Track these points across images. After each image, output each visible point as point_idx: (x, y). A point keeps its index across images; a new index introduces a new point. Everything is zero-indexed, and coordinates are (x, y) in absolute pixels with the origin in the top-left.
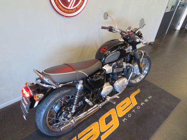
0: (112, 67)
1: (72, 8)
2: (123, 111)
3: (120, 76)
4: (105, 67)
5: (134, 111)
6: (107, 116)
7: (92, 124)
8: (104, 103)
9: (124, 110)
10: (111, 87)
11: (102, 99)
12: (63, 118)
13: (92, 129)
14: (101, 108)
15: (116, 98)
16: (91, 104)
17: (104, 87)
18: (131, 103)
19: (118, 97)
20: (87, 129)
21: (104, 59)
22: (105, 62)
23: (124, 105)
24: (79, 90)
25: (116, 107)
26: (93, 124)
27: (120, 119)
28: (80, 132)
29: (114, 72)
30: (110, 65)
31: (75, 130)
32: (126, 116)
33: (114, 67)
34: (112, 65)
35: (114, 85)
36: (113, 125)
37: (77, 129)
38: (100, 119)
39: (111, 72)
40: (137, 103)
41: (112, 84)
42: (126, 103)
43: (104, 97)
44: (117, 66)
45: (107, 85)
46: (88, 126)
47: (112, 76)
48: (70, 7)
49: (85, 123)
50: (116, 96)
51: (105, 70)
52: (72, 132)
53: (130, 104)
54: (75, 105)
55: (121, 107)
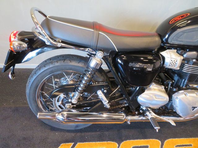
0: (182, 58)
3: (195, 86)
4: (167, 53)
6: (140, 146)
8: (136, 118)
10: (166, 98)
11: (138, 110)
14: (129, 123)
15: (169, 123)
17: (150, 89)
19: (173, 124)
20: (96, 144)
21: (167, 36)
22: (169, 41)
23: (183, 146)
24: (93, 68)
26: (109, 142)
28: (83, 142)
29: (185, 70)
30: (180, 52)
33: (186, 61)
34: (185, 55)
35: (174, 96)
39: (177, 67)
41: (170, 94)
42: (191, 145)
43: (144, 108)
44: (194, 60)
45: (160, 91)
46: (100, 141)
47: (178, 80)
49: (99, 133)
50: (171, 120)
51: (164, 58)
52: (73, 135)
55: (175, 147)
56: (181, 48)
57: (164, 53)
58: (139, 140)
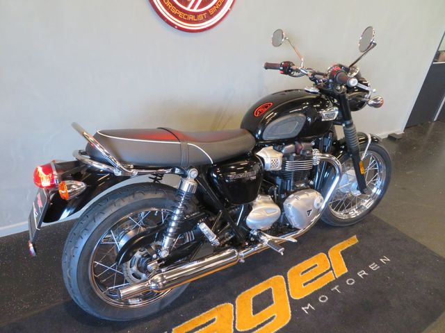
0: (281, 155)
1: (195, 10)
2: (305, 285)
3: (302, 185)
4: (264, 152)
5: (336, 288)
6: (260, 292)
7: (216, 305)
8: (252, 250)
9: (310, 282)
10: (278, 209)
11: (248, 239)
12: (134, 268)
13: (213, 320)
14: (242, 261)
15: (290, 242)
16: (213, 239)
17: (256, 205)
18: (331, 269)
19: (294, 241)
20: (200, 318)
21: (260, 132)
22: (264, 137)
23: (309, 269)
24: (187, 193)
25: (288, 273)
26: (218, 306)
27: (296, 305)
28: (181, 324)
29: (288, 169)
30: (277, 148)
31: (166, 317)
32: (312, 298)
33: (286, 157)
34: (283, 151)
35: (285, 204)
36: (274, 317)
37: (173, 313)
38: (239, 296)
39: (279, 168)
40: (347, 271)
41: (279, 202)
42: (316, 265)
43: (256, 234)
44: (294, 155)
45: (266, 202)
46: (204, 311)
47: (282, 183)
48: (192, 8)
49: (196, 301)
50: (290, 238)
51: (262, 159)
52: (158, 321)
53: (328, 271)
54: (170, 237)
55: (300, 275)
56: (277, 144)
57: (260, 154)
58: (256, 286)
